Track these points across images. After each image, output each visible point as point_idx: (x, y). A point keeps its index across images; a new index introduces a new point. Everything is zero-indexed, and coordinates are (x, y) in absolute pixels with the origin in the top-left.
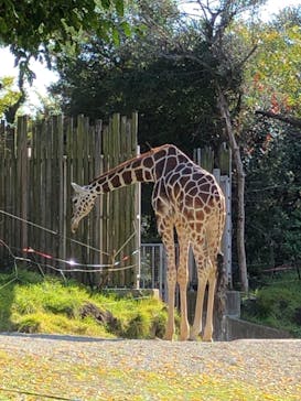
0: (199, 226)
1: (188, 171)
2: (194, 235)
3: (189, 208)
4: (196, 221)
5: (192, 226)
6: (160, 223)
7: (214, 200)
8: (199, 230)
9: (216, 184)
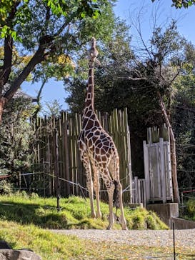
0: (104, 165)
1: (97, 133)
2: (102, 170)
3: (98, 155)
4: (102, 162)
5: (100, 165)
6: (82, 155)
7: (112, 151)
8: (104, 167)
9: (112, 141)
